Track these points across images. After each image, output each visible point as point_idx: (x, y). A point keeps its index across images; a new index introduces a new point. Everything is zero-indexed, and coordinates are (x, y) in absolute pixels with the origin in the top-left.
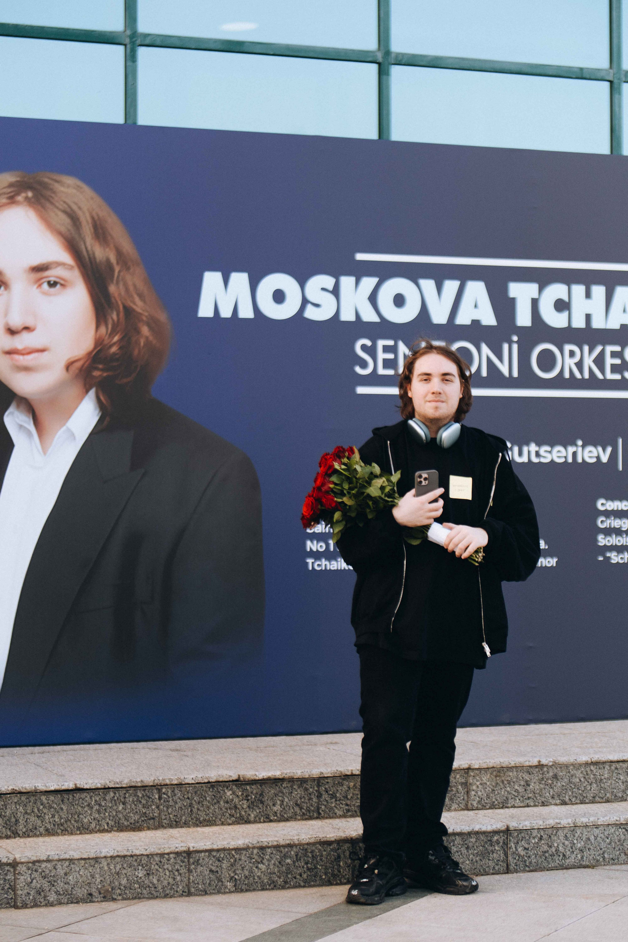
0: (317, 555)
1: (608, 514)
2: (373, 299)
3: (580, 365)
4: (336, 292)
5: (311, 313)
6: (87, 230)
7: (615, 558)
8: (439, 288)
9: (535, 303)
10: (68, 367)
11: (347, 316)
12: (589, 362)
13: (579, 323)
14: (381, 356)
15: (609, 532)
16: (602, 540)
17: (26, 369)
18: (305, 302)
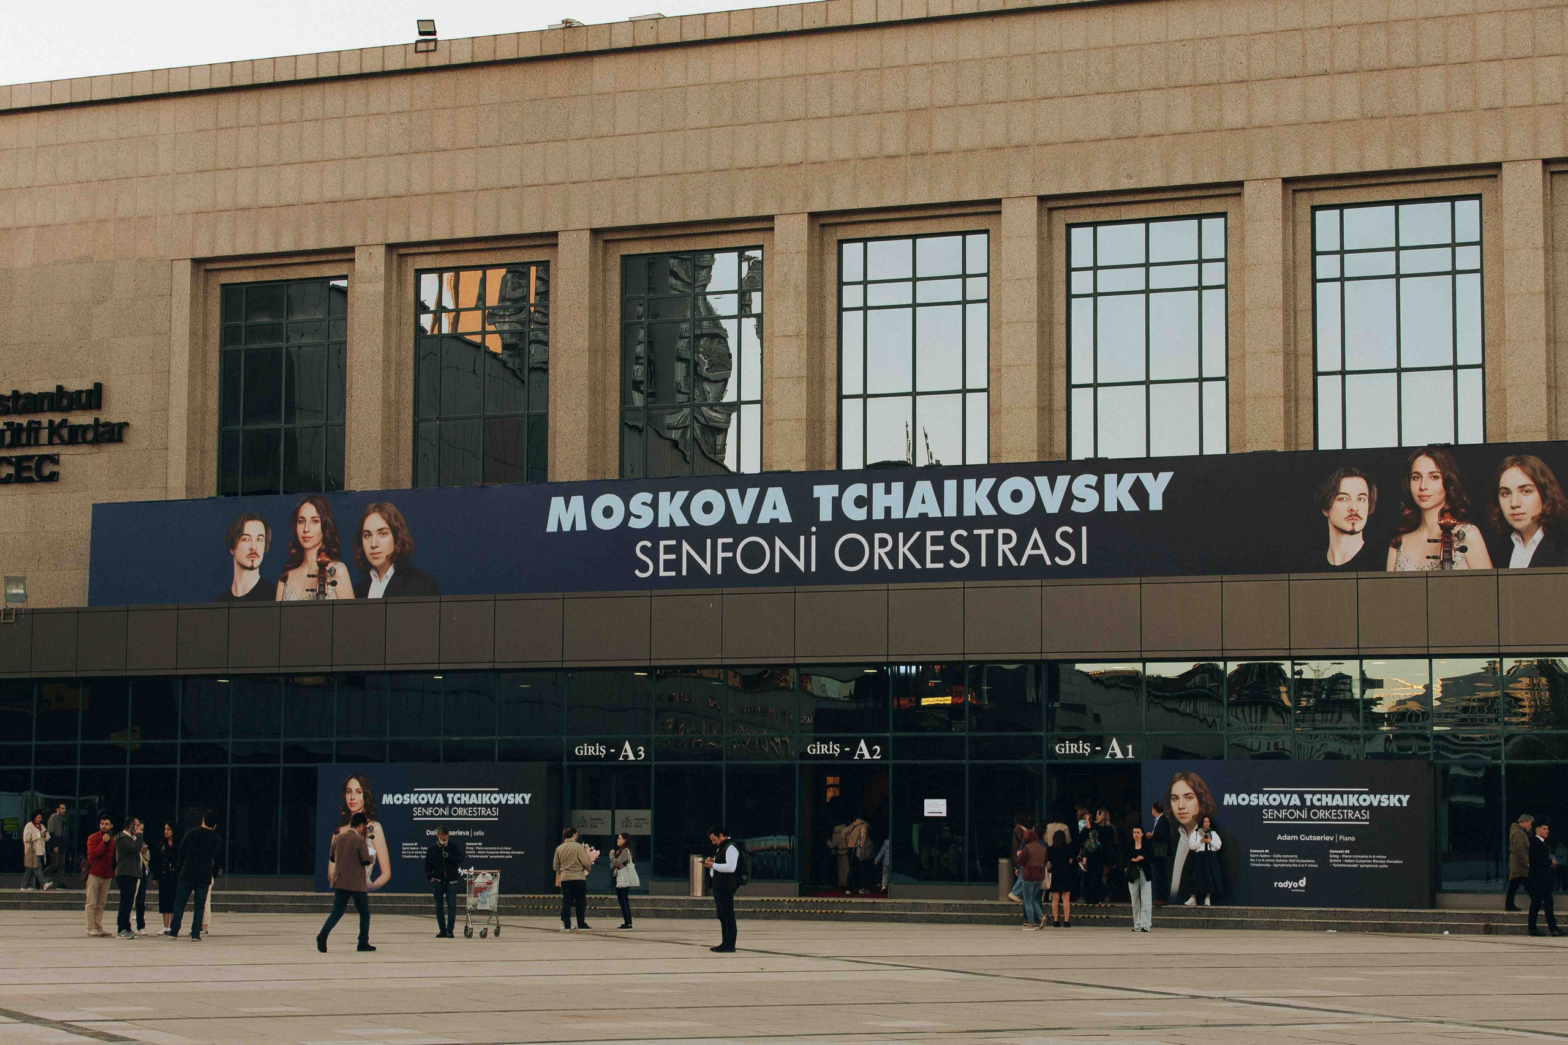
0: (1253, 863)
1: (1333, 854)
2: (1268, 799)
3: (1324, 815)
4: (1258, 798)
5: (1251, 803)
6: (1197, 785)
7: (1335, 865)
8: (1285, 797)
9: (1311, 799)
10: (1193, 817)
11: (1261, 804)
12: (1327, 814)
13: (1324, 804)
14: (1270, 814)
15: (1333, 858)
16: (1331, 861)
17: (1183, 818)
18: (1250, 800)
